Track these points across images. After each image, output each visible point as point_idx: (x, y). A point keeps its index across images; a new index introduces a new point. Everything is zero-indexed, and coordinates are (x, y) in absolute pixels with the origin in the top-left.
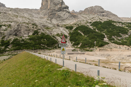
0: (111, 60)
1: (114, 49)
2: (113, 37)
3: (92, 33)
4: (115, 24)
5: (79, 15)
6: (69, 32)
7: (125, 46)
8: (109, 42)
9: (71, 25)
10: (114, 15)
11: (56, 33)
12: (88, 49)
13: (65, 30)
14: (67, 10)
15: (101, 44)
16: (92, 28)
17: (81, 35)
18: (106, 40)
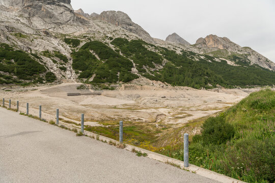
0: (141, 105)
1: (146, 86)
2: (144, 66)
3: (114, 57)
4: (146, 47)
5: (91, 22)
6: (72, 50)
7: (159, 82)
8: (139, 75)
9: (76, 37)
10: (146, 33)
11: (41, 50)
12: (107, 85)
13: (62, 45)
14: (66, 5)
15: (128, 78)
16: (114, 49)
17: (95, 58)
18: (134, 70)
